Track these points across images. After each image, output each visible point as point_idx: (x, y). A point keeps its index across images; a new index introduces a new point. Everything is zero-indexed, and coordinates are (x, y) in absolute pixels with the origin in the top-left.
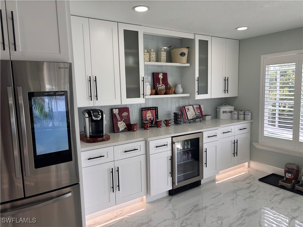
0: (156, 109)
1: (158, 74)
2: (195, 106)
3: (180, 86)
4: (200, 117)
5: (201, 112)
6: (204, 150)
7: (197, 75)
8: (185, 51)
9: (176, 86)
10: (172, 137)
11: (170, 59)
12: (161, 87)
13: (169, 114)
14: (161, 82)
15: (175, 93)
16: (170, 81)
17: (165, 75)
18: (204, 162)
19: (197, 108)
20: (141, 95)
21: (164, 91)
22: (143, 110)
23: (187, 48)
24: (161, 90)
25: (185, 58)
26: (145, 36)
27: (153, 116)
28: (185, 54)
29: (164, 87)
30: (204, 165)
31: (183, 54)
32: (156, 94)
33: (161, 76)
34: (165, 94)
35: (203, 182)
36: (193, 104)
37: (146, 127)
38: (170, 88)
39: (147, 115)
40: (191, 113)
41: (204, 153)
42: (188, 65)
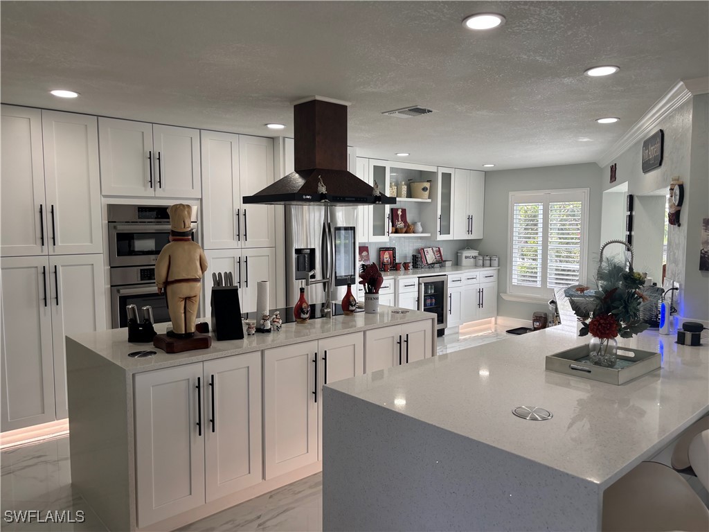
0: (394, 249)
1: (397, 210)
2: (434, 249)
3: (419, 224)
4: (440, 262)
5: (441, 256)
6: (449, 295)
7: (439, 213)
8: (427, 185)
9: (414, 224)
10: (419, 277)
11: (410, 195)
12: (400, 224)
13: (405, 257)
14: (400, 219)
15: (414, 232)
16: (409, 218)
17: (404, 211)
18: (449, 308)
19: (437, 251)
20: (386, 234)
21: (404, 230)
22: (382, 250)
23: (428, 181)
24: (401, 229)
25: (427, 193)
26: (392, 170)
27: (390, 258)
28: (427, 189)
29: (402, 225)
30: (449, 312)
31: (425, 189)
32: (396, 232)
33: (400, 212)
34: (406, 232)
35: (446, 332)
36: (432, 246)
37: (386, 269)
38: (409, 226)
39: (385, 257)
40: (430, 257)
41: (449, 299)
42: (430, 200)
